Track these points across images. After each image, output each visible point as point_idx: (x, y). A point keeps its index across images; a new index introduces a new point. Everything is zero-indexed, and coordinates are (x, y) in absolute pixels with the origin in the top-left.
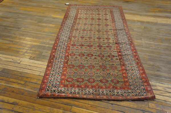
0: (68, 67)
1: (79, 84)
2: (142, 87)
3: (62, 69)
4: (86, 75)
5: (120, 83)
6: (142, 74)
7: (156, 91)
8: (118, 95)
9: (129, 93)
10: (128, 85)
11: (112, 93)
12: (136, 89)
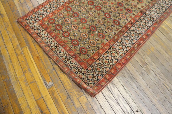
0: (65, 8)
1: (53, 30)
2: (100, 76)
3: (58, 7)
4: (69, 26)
5: (86, 55)
6: (120, 64)
7: (107, 91)
8: (68, 66)
9: (81, 72)
10: (90, 63)
11: (67, 59)
12: (92, 74)
